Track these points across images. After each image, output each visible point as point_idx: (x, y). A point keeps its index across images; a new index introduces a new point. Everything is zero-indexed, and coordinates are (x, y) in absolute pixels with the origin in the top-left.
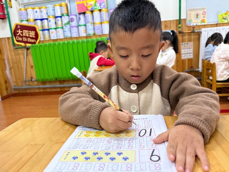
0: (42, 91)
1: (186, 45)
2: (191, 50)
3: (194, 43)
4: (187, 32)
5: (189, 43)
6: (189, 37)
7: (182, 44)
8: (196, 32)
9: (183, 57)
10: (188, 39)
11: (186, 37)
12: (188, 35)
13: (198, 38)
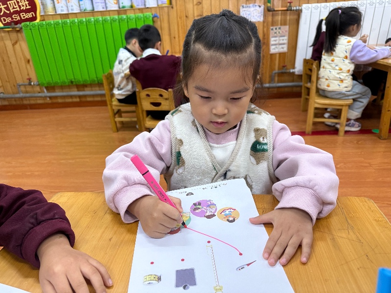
0: (48, 101)
1: (278, 30)
2: (285, 40)
3: (289, 27)
4: (280, 9)
5: (282, 27)
6: (283, 17)
7: (272, 29)
8: (294, 10)
9: (273, 50)
10: (281, 20)
11: (279, 18)
12: (281, 13)
13: (296, 20)
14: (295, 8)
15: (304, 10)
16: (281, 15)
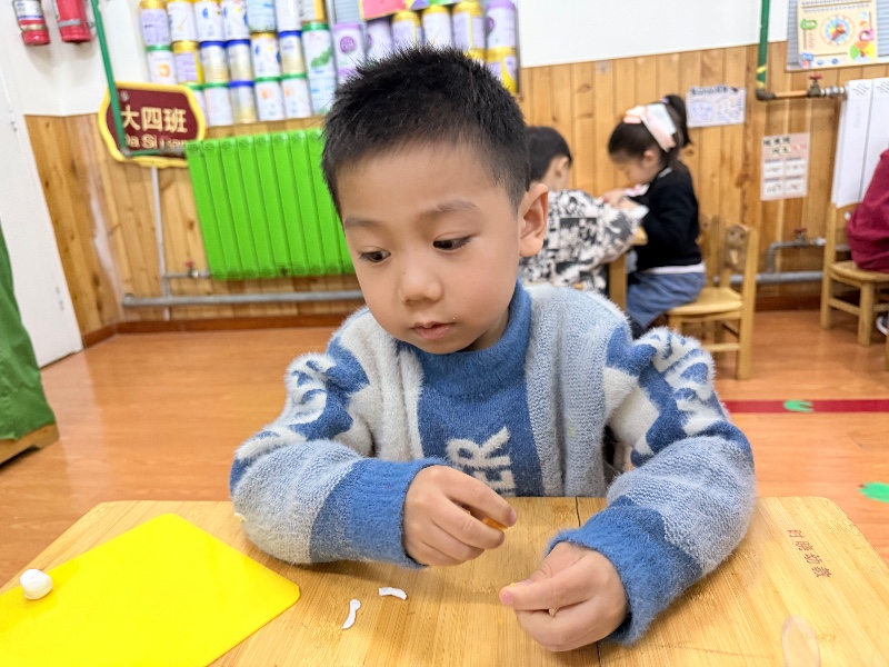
0: (228, 313)
1: (783, 145)
2: (801, 167)
3: (812, 136)
4: (789, 93)
5: (793, 137)
6: (795, 112)
7: (768, 143)
8: (825, 95)
9: (768, 192)
10: (790, 121)
11: (784, 115)
12: (791, 104)
13: (831, 119)
14: (828, 91)
15: (852, 96)
16: (791, 109)
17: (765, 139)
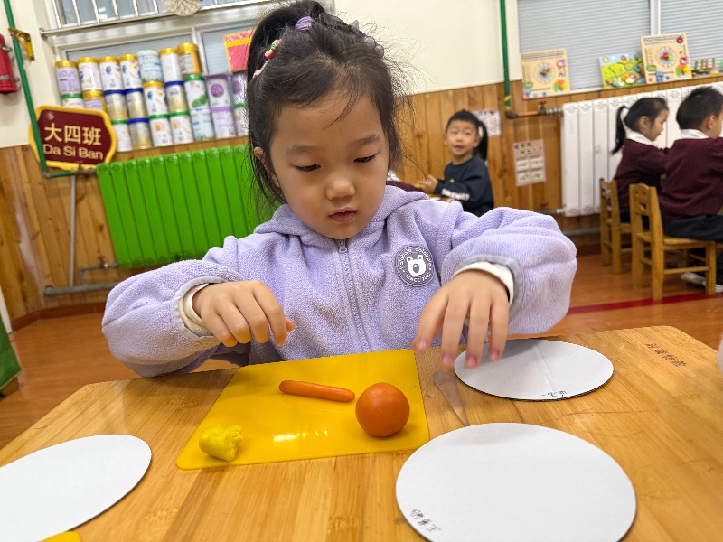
1: (526, 148)
2: (540, 162)
3: (545, 142)
4: (527, 113)
5: (534, 142)
6: (532, 126)
7: (517, 147)
8: (549, 114)
9: (521, 180)
10: (530, 131)
11: (526, 128)
12: (529, 120)
13: (555, 129)
14: (551, 111)
15: (567, 114)
16: (529, 124)
17: (515, 144)
